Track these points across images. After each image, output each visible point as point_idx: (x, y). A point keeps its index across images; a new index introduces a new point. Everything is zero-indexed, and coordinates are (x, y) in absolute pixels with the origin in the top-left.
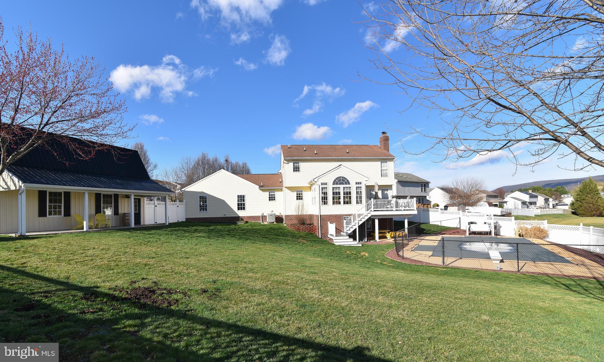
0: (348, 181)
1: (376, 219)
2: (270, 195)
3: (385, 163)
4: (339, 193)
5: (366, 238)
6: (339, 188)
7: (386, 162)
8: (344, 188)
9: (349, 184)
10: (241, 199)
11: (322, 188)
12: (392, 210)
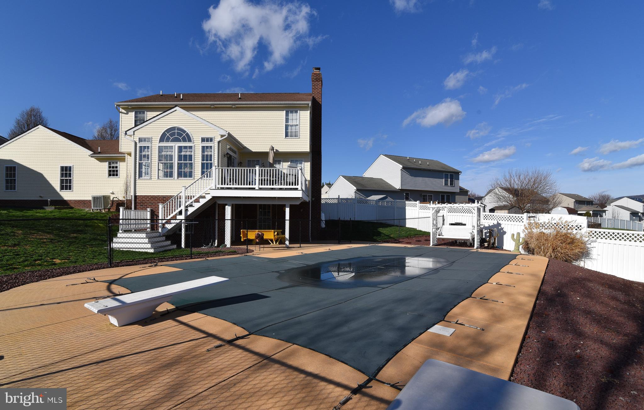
0: (188, 135)
1: (226, 205)
2: (110, 167)
3: (294, 114)
4: (171, 157)
5: (216, 241)
6: (171, 147)
7: (296, 112)
8: (180, 148)
9: (190, 140)
10: (66, 172)
11: (141, 147)
12: (254, 189)
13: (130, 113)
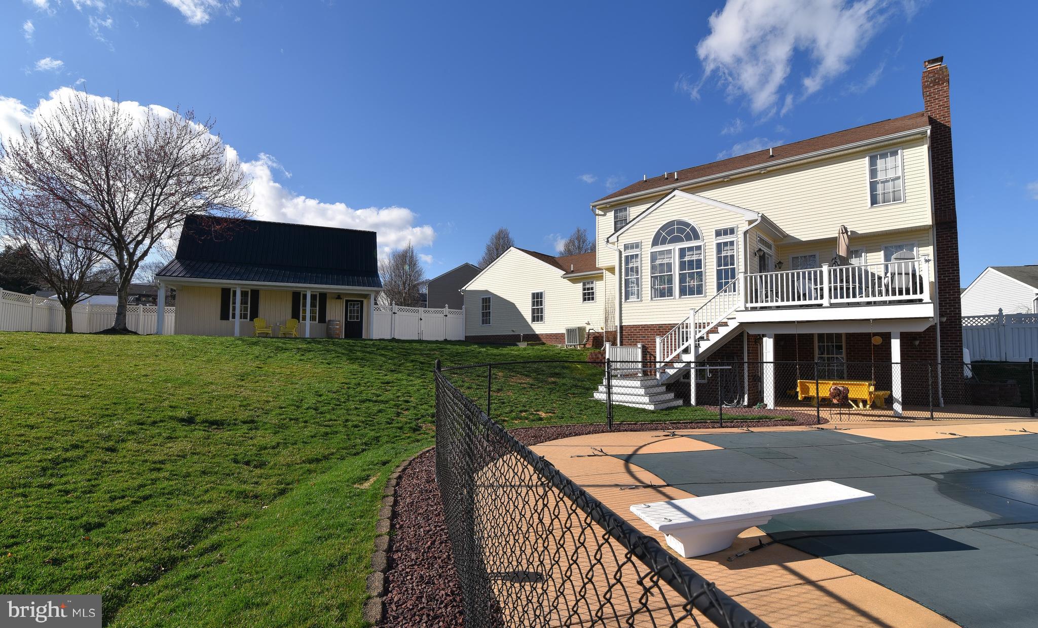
0: (694, 230)
1: (764, 336)
2: (584, 289)
3: (890, 159)
4: (669, 266)
5: (746, 396)
6: (669, 251)
7: (895, 153)
8: (682, 252)
9: (697, 237)
10: (538, 299)
11: (627, 257)
12: (820, 306)
13: (608, 214)
